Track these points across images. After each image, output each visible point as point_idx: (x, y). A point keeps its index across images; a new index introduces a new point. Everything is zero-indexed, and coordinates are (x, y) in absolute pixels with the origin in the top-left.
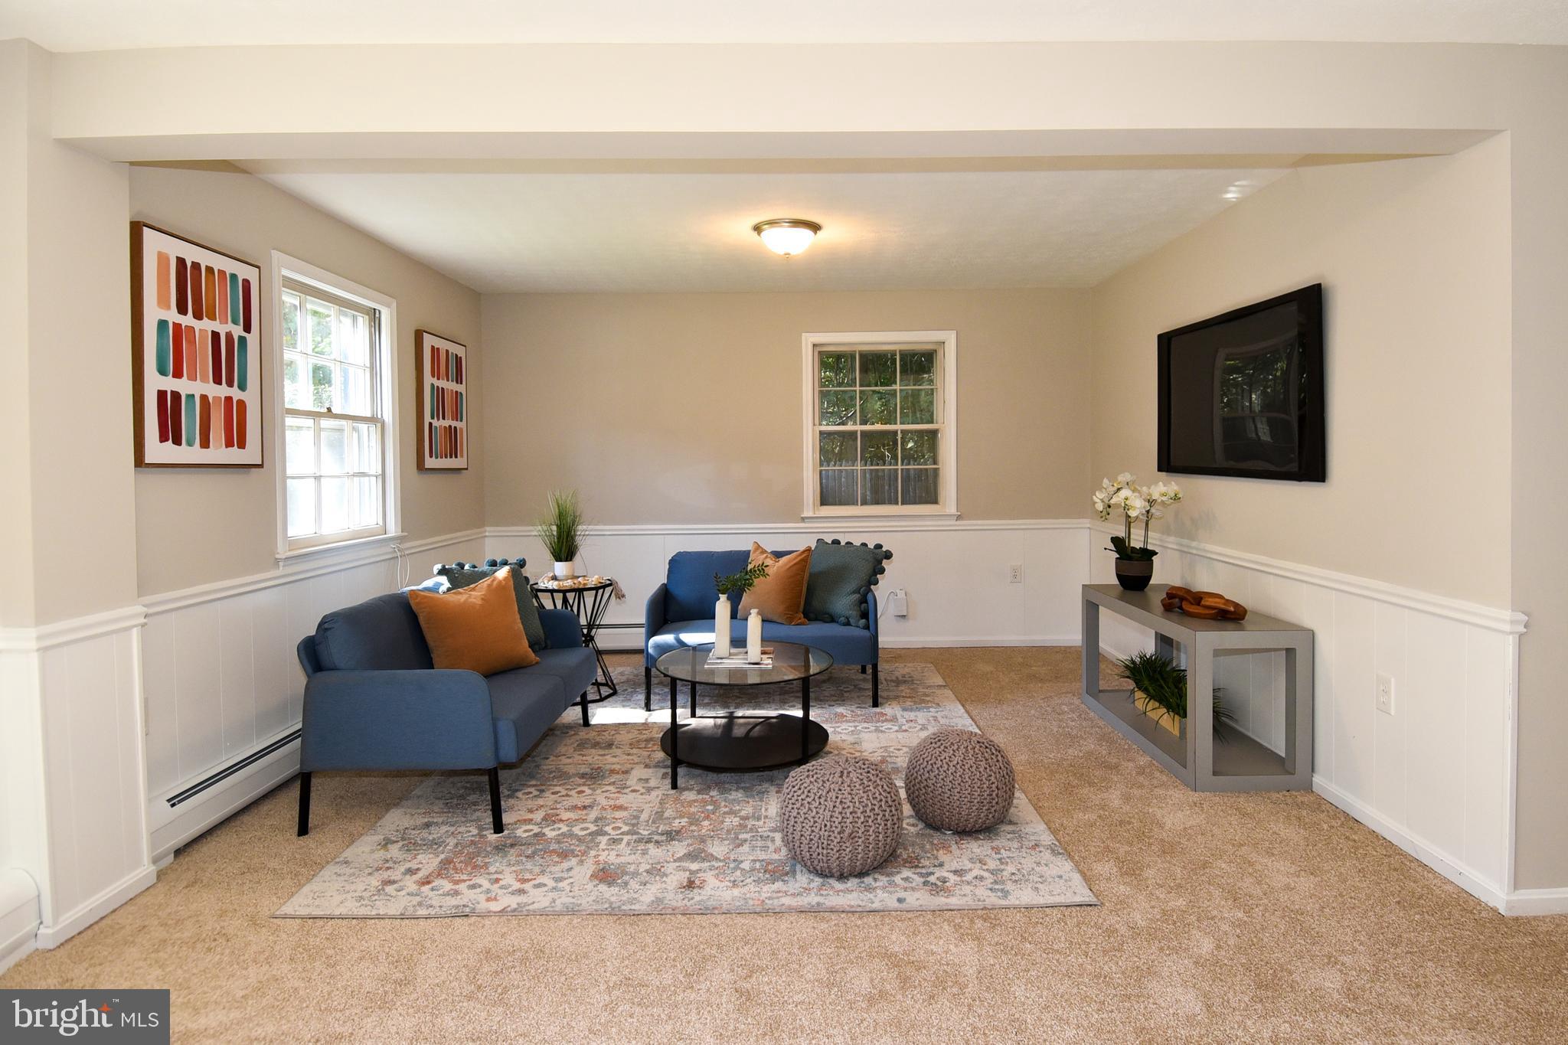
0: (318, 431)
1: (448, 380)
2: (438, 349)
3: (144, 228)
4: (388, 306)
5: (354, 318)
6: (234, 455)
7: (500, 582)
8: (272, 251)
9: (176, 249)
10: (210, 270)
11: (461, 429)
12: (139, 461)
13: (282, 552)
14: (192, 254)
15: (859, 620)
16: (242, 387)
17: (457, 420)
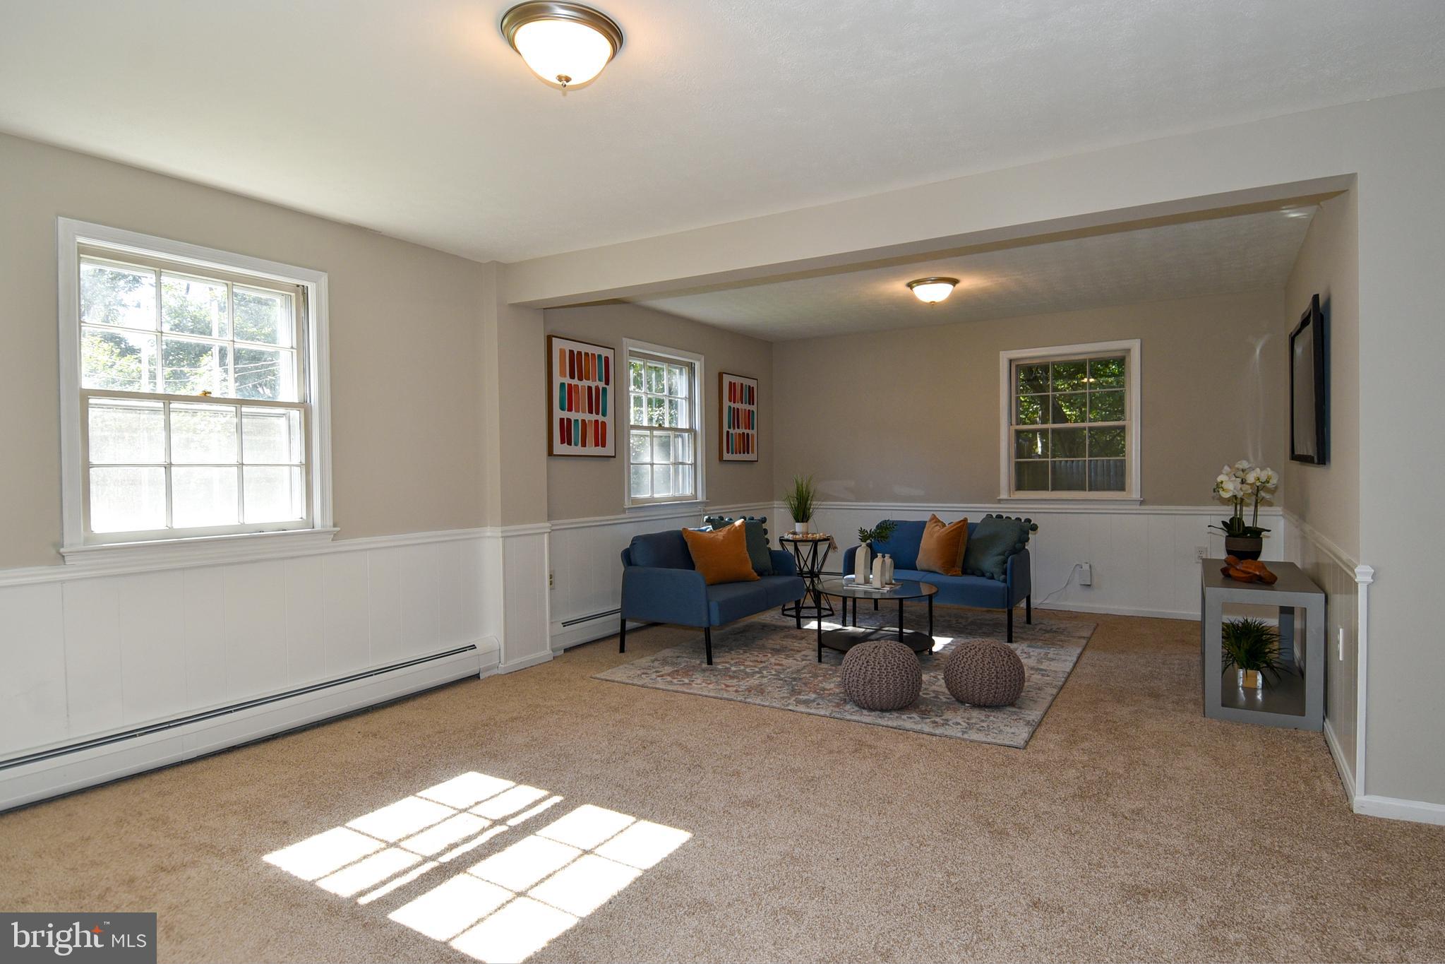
0: (652, 437)
1: (742, 403)
2: (735, 384)
3: (553, 338)
4: (699, 360)
5: (681, 370)
6: (599, 451)
7: (736, 528)
8: (624, 339)
9: (568, 346)
10: (587, 354)
11: (753, 435)
12: (550, 453)
13: (627, 504)
14: (577, 347)
15: (1000, 576)
16: (604, 415)
17: (749, 429)
